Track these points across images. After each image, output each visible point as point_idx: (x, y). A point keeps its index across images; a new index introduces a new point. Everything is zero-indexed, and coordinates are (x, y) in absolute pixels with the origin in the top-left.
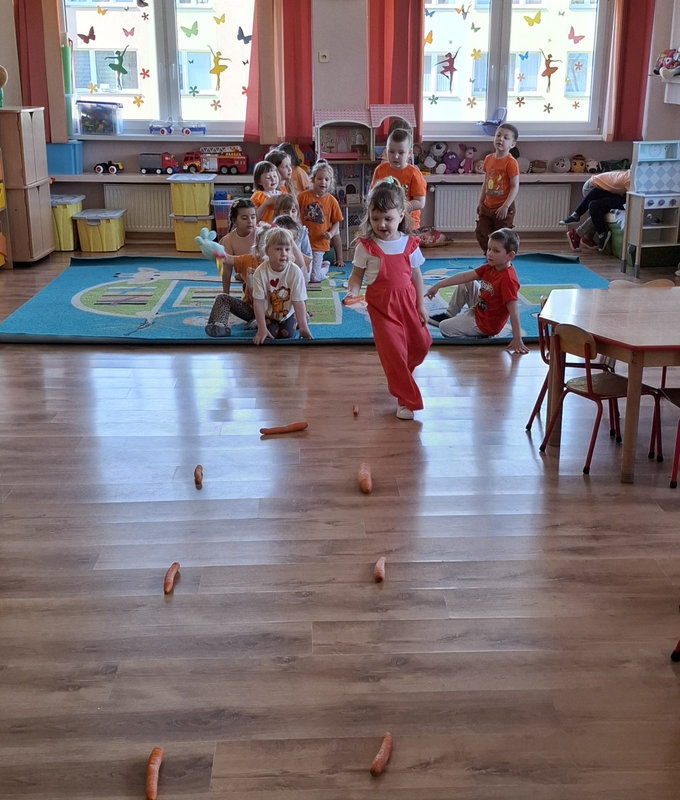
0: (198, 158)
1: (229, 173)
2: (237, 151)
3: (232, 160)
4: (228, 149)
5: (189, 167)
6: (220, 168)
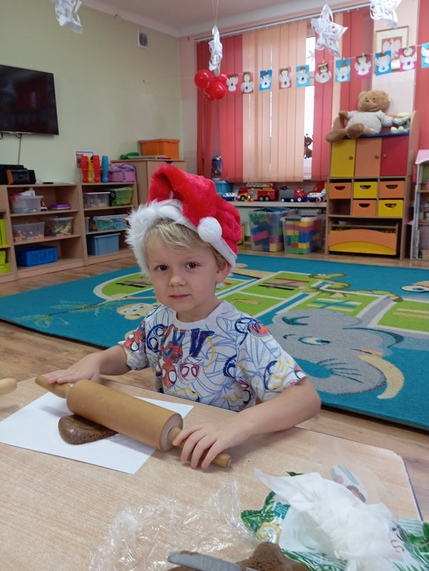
1: (264, 200)
2: (271, 186)
3: (267, 192)
4: (265, 185)
6: (259, 197)
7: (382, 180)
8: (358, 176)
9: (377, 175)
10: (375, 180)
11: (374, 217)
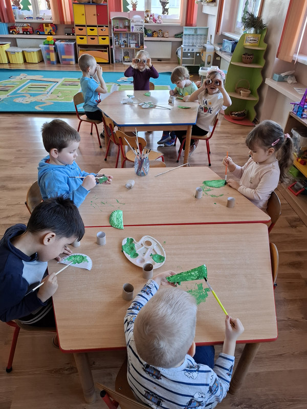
0: (15, 28)
1: (27, 34)
2: (28, 26)
3: (27, 29)
4: (25, 25)
5: (13, 31)
6: (23, 32)
7: (99, 26)
8: (88, 24)
9: (96, 24)
10: (96, 26)
11: (97, 44)
